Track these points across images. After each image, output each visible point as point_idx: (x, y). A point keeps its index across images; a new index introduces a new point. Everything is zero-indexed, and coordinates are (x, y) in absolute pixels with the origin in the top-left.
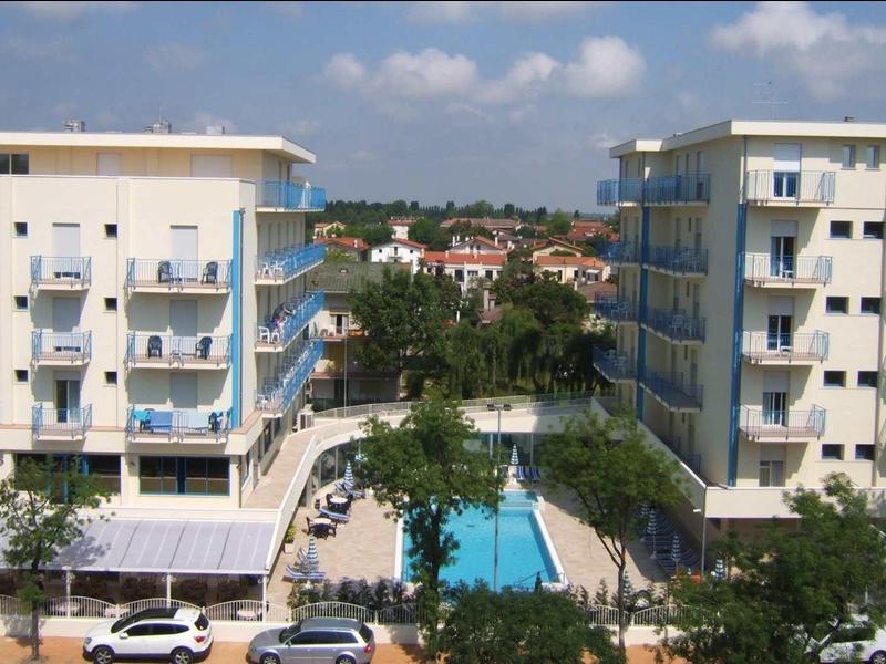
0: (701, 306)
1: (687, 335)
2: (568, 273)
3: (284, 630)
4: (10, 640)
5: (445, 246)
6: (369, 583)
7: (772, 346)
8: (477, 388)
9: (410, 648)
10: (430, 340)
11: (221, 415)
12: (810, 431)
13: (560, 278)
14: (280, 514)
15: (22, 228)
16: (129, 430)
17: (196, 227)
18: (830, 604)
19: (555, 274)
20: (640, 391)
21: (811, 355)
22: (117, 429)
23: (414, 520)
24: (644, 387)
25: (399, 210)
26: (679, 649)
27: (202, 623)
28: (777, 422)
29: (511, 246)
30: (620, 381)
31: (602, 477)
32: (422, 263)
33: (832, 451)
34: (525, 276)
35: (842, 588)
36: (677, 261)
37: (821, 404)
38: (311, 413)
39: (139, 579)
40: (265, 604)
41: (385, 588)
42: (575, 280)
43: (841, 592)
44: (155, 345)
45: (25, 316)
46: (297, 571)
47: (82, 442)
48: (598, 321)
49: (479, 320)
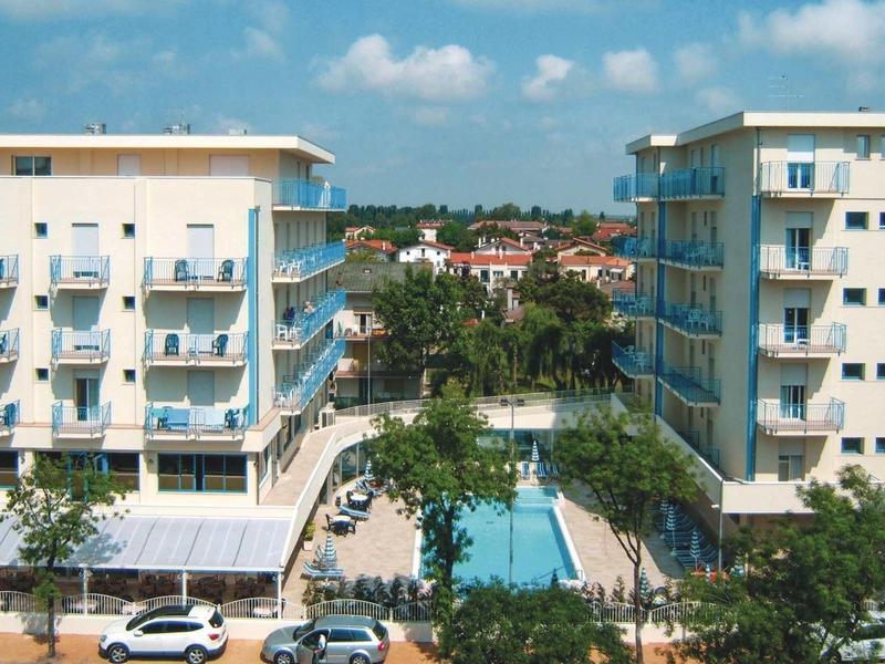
0: (717, 300)
1: (705, 329)
2: (592, 272)
3: (299, 628)
4: (28, 637)
5: (472, 247)
6: (385, 581)
7: (789, 339)
8: (499, 386)
9: (424, 646)
10: (452, 338)
11: (238, 412)
12: (828, 424)
13: (584, 277)
14: (296, 511)
15: (41, 229)
16: (146, 428)
17: (212, 226)
18: (846, 602)
19: (578, 274)
20: (658, 386)
21: (829, 348)
22: (136, 427)
23: (428, 516)
24: (661, 381)
25: (427, 213)
26: (691, 650)
27: (216, 621)
28: (795, 415)
29: (537, 247)
30: (639, 377)
31: (615, 473)
32: (448, 264)
33: (853, 445)
34: (549, 276)
35: (859, 585)
36: (693, 255)
37: (839, 397)
38: (333, 411)
39: (157, 577)
40: (280, 601)
41: (400, 585)
42: (598, 278)
43: (857, 589)
44: (172, 344)
45: (46, 314)
46: (315, 568)
47: (101, 440)
48: (620, 319)
49: (503, 319)
